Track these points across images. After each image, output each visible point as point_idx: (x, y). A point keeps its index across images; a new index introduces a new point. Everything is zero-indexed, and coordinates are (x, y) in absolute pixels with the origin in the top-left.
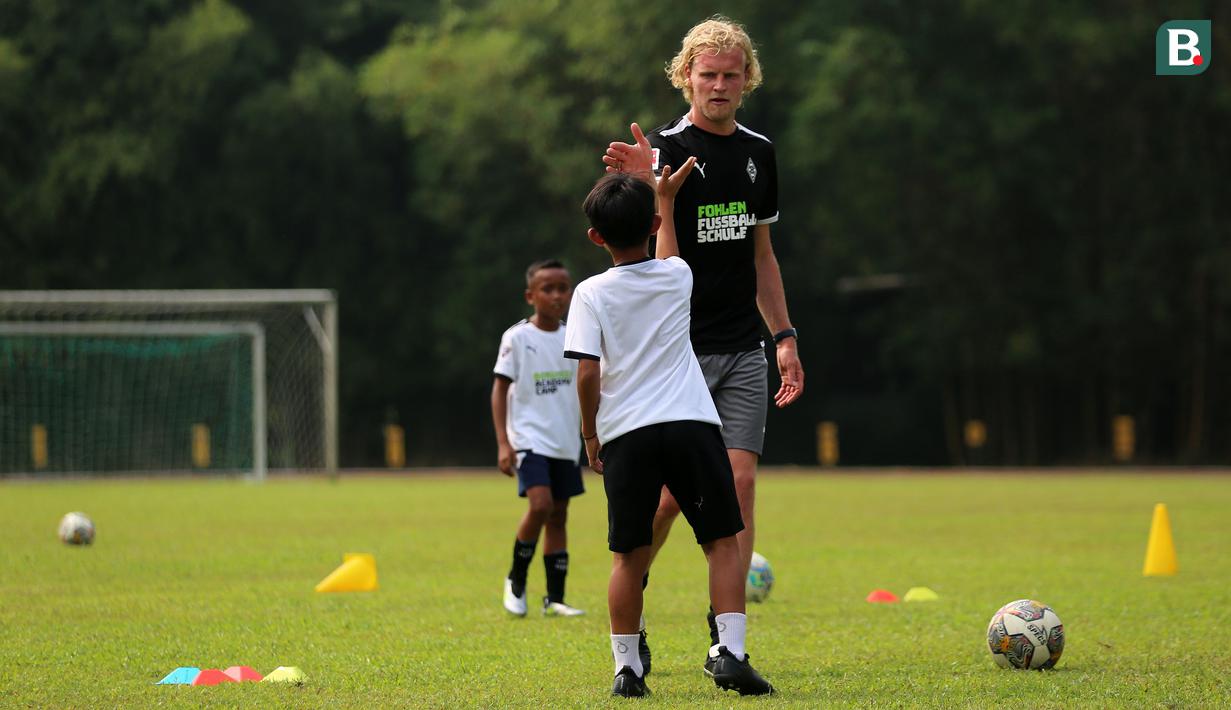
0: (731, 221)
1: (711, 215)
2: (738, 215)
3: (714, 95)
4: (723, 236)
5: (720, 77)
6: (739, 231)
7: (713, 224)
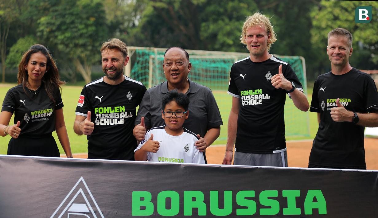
0: (255, 97)
1: (245, 95)
2: (258, 95)
3: (252, 44)
4: (250, 103)
5: (255, 36)
6: (258, 101)
7: (246, 98)
